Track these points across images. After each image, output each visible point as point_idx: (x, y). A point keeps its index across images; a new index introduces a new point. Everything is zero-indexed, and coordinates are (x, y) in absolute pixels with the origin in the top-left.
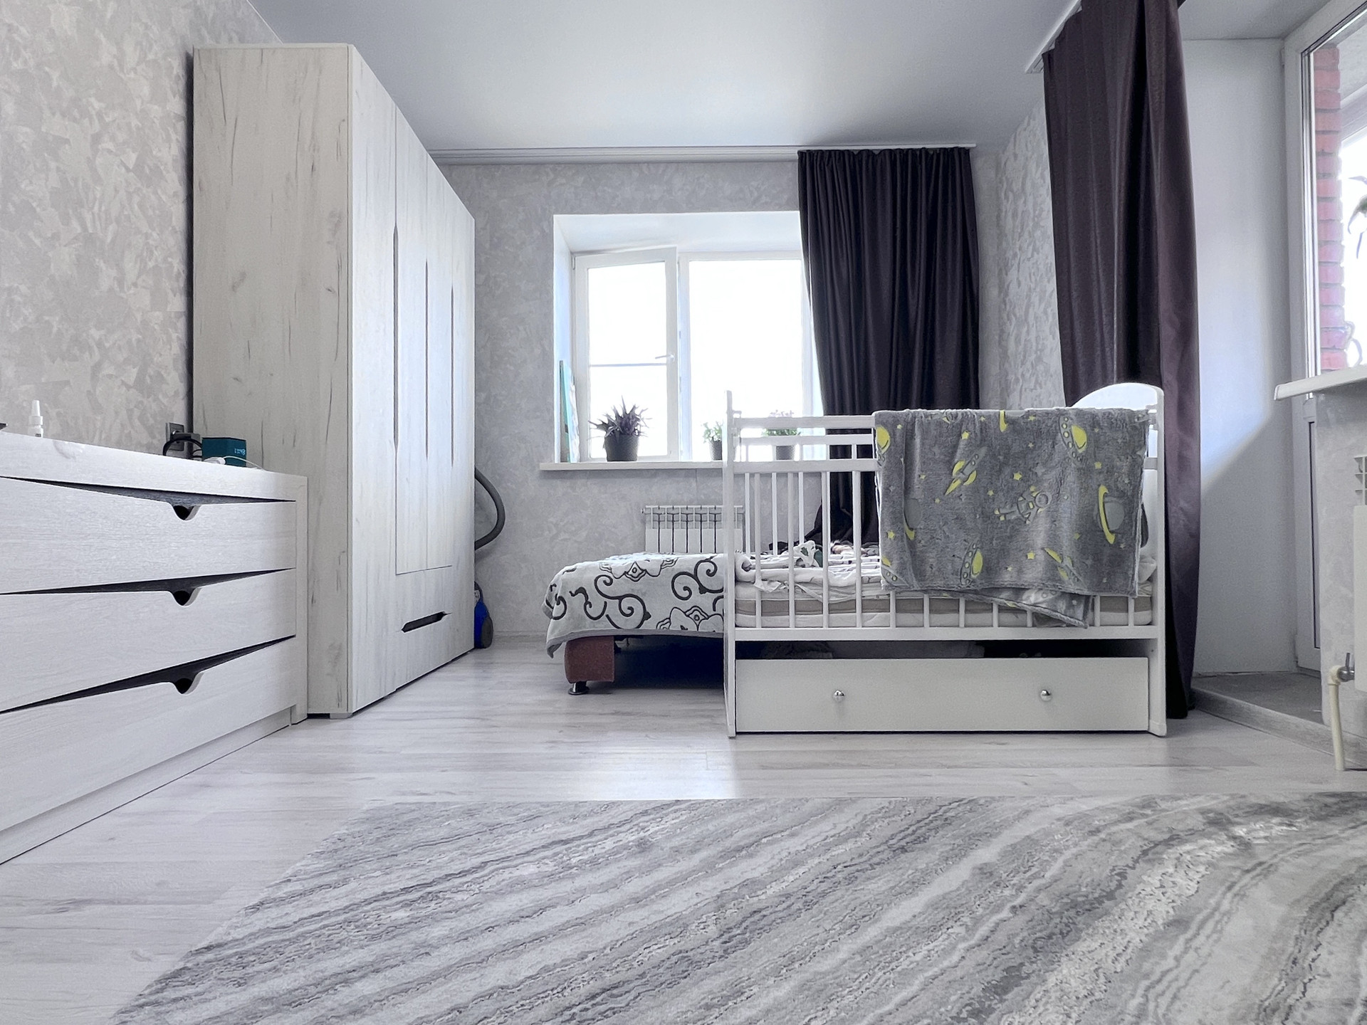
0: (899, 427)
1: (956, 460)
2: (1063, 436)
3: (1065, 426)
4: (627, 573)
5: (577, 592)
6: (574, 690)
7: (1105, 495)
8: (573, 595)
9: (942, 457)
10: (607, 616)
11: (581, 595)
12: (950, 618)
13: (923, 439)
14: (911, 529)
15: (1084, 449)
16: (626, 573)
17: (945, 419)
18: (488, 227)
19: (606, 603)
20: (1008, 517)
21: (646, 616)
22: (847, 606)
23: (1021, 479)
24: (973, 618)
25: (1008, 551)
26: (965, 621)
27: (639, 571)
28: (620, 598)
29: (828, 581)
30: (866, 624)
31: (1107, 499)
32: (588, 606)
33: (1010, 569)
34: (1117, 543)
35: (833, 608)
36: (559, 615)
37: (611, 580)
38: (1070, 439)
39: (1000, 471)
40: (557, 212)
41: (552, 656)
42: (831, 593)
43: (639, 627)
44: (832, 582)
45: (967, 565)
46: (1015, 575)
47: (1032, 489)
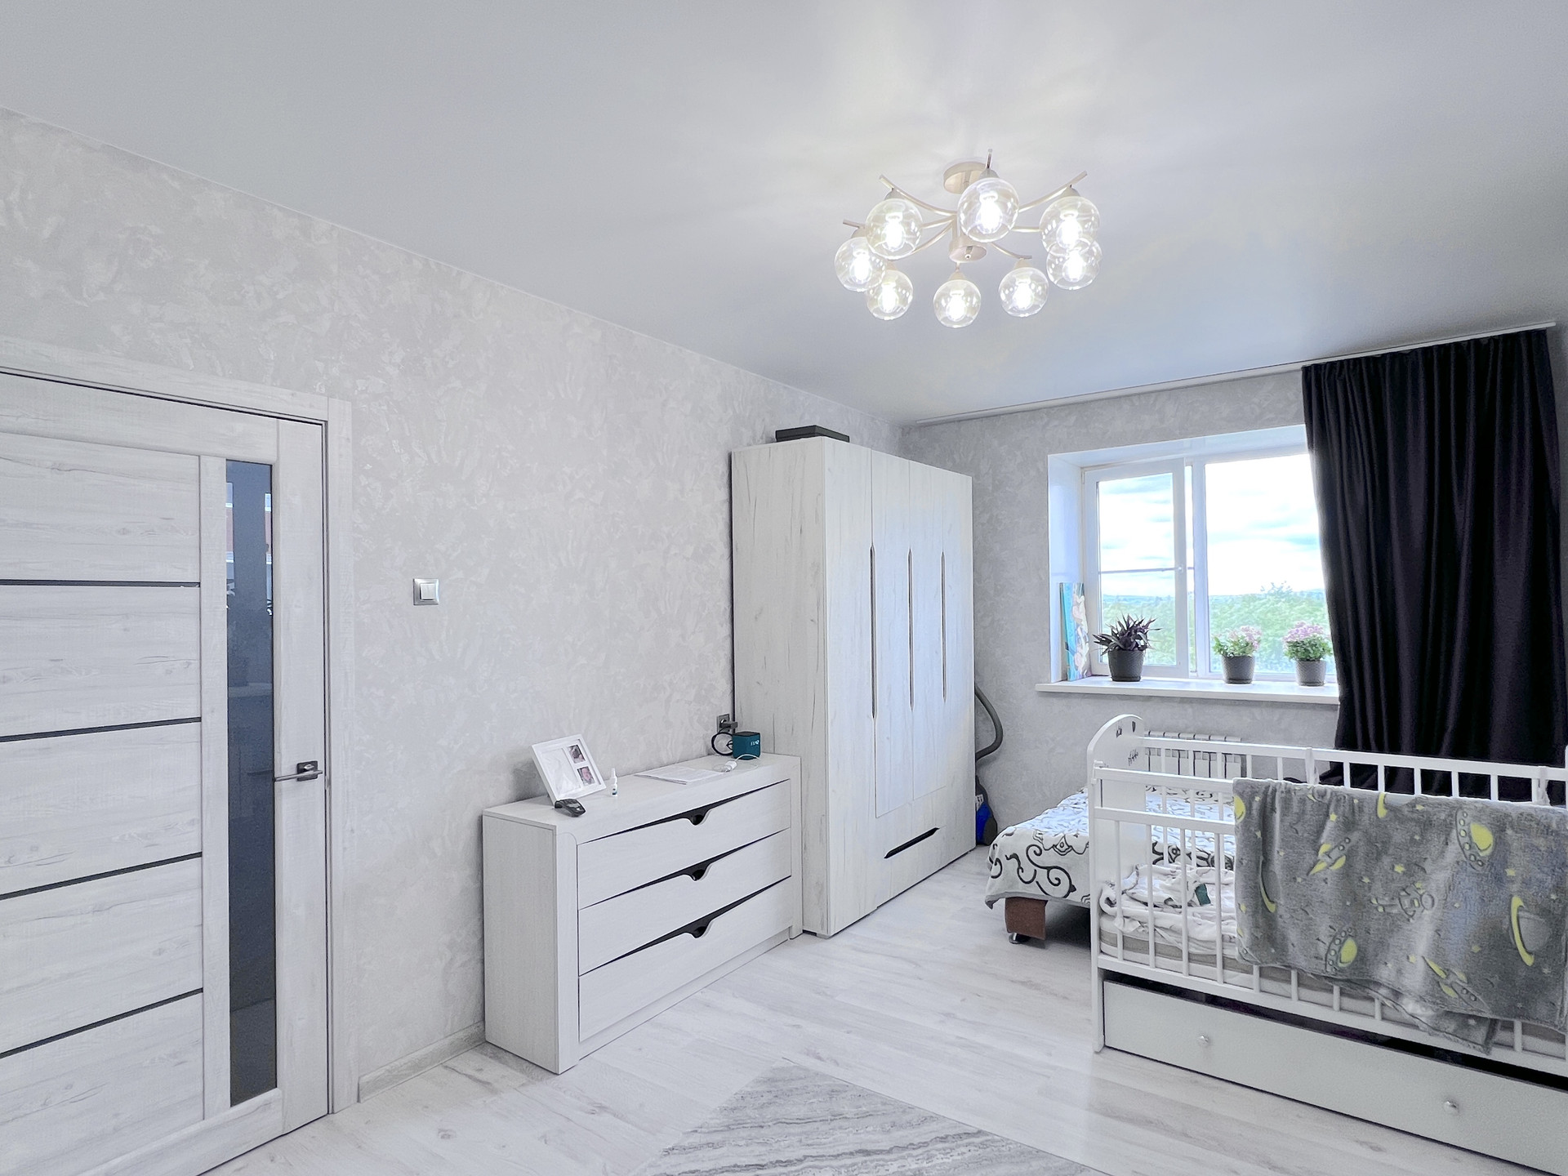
0: (1257, 799)
1: (1322, 841)
2: (1458, 834)
3: (1462, 822)
4: (1056, 846)
5: (1011, 857)
6: (1014, 939)
7: (1520, 909)
8: (1008, 859)
9: (1306, 835)
10: (1037, 882)
11: (1014, 860)
12: (1321, 996)
13: (1283, 815)
14: (1273, 902)
15: (1488, 852)
16: (1054, 846)
17: (1310, 797)
18: (991, 471)
19: (1035, 870)
20: (1388, 910)
21: (1072, 889)
22: (1209, 960)
23: (1404, 873)
24: (1349, 1003)
25: (1388, 946)
26: (1341, 1003)
27: (1066, 847)
28: (1049, 869)
29: (1187, 932)
30: (1227, 981)
31: (1521, 914)
32: (1020, 870)
33: (1389, 965)
34: (1537, 967)
35: (1191, 958)
36: (997, 874)
37: (1041, 851)
38: (1467, 840)
39: (1378, 859)
40: (1051, 452)
41: (992, 908)
42: (1190, 944)
43: (1065, 897)
44: (1192, 935)
45: (1333, 953)
46: (1394, 974)
47: (1418, 885)
